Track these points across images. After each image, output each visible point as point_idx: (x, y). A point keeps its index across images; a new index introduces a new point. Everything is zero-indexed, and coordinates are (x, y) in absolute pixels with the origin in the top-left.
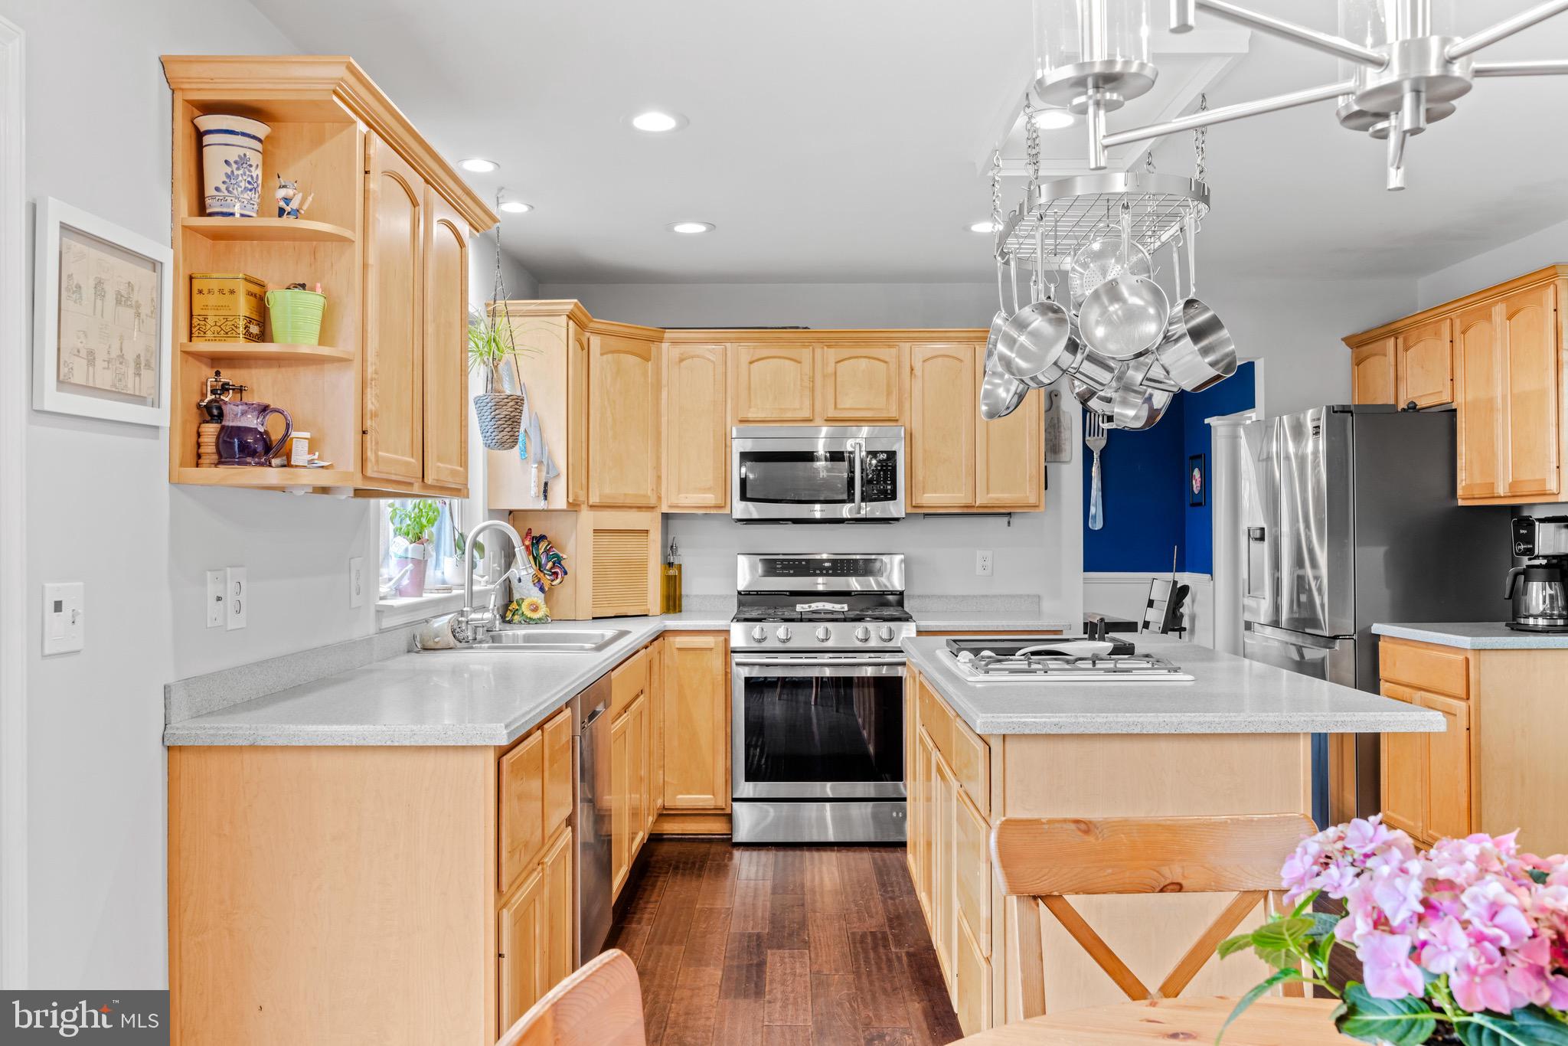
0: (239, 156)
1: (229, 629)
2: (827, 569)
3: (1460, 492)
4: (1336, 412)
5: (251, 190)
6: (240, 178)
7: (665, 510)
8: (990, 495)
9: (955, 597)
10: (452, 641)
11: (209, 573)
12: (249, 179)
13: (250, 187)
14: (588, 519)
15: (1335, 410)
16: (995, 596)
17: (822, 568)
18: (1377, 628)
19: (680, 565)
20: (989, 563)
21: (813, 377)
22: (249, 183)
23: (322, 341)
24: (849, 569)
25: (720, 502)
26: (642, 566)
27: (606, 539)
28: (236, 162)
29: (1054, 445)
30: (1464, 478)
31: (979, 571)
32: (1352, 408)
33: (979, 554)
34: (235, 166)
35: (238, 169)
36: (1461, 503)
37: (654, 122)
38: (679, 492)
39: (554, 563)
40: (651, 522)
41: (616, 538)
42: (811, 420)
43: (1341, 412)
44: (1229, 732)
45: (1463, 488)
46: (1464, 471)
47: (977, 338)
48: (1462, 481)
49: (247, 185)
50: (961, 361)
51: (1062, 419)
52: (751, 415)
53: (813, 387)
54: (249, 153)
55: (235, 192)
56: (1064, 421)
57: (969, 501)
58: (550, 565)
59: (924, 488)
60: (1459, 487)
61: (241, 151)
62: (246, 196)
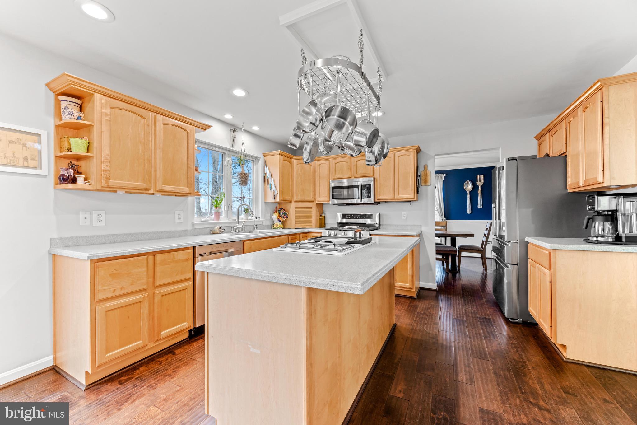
0: (65, 106)
1: (93, 225)
2: (358, 217)
3: (568, 187)
4: (510, 160)
5: (69, 115)
6: (66, 112)
7: (317, 202)
8: (399, 196)
9: (395, 225)
10: (218, 231)
11: (80, 212)
12: (69, 112)
13: (69, 114)
14: (294, 205)
15: (509, 159)
16: (407, 225)
17: (357, 217)
18: (527, 239)
19: (325, 216)
20: (406, 216)
21: (351, 166)
22: (69, 113)
23: (88, 152)
24: (364, 217)
25: (328, 200)
26: (310, 216)
27: (300, 209)
28: (64, 108)
29: (425, 181)
30: (569, 181)
31: (403, 218)
32: (517, 158)
33: (403, 213)
34: (64, 109)
35: (65, 110)
36: (569, 191)
37: (239, 93)
38: (319, 197)
39: (284, 215)
40: (313, 205)
41: (303, 209)
42: (350, 178)
43: (512, 160)
44: (268, 280)
45: (569, 185)
46: (569, 178)
47: (396, 151)
48: (568, 182)
49: (68, 114)
50: (390, 158)
51: (428, 173)
52: (336, 177)
53: (351, 169)
54: (68, 106)
55: (64, 115)
56: (429, 174)
57: (393, 197)
58: (283, 215)
59: (380, 194)
60: (567, 185)
61: (65, 105)
62: (68, 116)
